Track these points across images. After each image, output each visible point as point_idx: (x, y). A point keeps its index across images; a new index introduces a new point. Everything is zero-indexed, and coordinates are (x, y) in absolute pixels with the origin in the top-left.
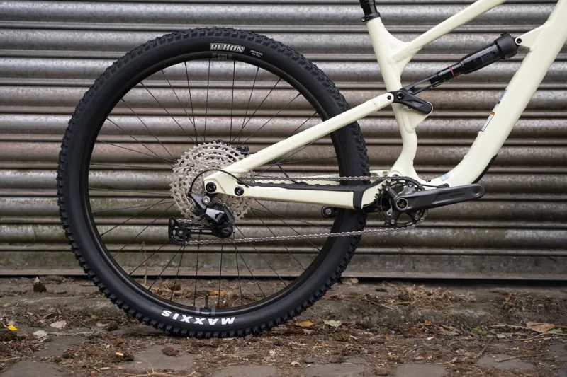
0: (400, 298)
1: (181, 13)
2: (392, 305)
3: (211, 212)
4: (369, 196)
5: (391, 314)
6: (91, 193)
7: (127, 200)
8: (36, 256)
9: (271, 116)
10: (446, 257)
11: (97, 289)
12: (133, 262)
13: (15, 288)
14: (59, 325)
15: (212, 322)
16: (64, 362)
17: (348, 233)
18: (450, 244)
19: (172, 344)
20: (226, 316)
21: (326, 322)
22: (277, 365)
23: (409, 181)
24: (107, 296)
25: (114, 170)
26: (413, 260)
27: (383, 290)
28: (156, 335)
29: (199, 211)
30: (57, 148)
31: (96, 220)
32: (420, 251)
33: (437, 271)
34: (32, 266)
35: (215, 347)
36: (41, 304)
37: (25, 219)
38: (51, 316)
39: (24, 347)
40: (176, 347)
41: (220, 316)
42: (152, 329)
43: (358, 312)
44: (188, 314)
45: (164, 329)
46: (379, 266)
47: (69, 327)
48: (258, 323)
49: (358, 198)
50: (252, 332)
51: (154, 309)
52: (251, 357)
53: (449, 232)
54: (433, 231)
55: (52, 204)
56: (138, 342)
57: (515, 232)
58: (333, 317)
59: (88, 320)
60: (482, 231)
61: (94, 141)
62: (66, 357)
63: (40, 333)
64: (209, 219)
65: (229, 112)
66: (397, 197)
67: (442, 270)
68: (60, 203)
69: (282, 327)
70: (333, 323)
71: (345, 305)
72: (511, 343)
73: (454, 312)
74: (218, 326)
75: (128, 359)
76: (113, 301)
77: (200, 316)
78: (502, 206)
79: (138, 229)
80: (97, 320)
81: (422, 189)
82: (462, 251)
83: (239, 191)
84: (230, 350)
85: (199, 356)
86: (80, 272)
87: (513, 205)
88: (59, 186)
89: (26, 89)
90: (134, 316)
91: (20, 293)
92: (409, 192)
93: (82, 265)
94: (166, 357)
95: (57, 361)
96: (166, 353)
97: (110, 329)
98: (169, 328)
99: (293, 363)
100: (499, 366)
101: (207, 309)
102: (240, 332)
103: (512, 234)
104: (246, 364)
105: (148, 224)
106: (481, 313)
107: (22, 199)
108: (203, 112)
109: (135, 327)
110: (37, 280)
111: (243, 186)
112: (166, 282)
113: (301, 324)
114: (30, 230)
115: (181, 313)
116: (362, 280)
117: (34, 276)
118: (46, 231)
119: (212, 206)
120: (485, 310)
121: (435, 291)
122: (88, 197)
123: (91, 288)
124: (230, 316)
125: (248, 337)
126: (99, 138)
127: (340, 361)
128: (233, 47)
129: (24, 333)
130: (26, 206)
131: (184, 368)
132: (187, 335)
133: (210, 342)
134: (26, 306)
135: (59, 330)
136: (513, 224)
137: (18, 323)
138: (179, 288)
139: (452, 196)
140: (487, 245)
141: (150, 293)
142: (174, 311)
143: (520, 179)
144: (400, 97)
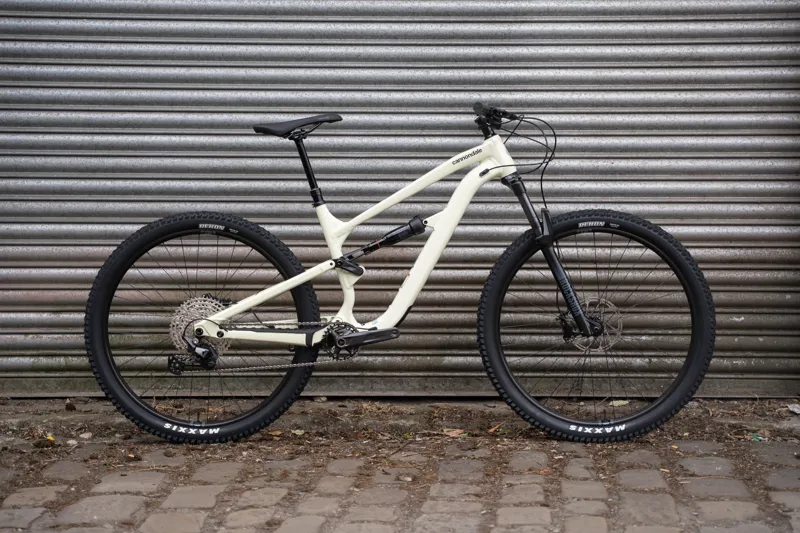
0: (356, 412)
1: (182, 187)
2: (345, 418)
3: (199, 350)
4: (318, 337)
5: (343, 425)
6: (110, 330)
7: (140, 336)
8: (66, 382)
9: (256, 268)
10: (397, 379)
11: (115, 408)
12: (146, 386)
13: (51, 408)
14: (86, 435)
15: (202, 432)
16: (91, 462)
17: (303, 364)
18: (399, 369)
19: (171, 449)
20: (213, 427)
21: (293, 432)
22: (245, 462)
23: (347, 325)
24: (123, 413)
25: (130, 311)
26: (372, 382)
27: (344, 406)
28: (160, 443)
29: (191, 350)
30: (85, 295)
31: (113, 352)
32: (377, 374)
33: (389, 390)
34: (63, 389)
35: (204, 450)
36: (72, 420)
37: (58, 352)
38: (80, 429)
39: (61, 451)
40: (173, 451)
41: (208, 428)
42: (156, 438)
43: (319, 423)
44: (184, 426)
45: (166, 437)
46: (344, 387)
47: (94, 437)
48: (237, 432)
49: (309, 338)
50: (232, 439)
51: (158, 422)
52: (228, 457)
53: (399, 359)
54: (386, 358)
55: (80, 339)
56: (146, 447)
57: (450, 358)
58: (299, 428)
59: (108, 431)
60: (424, 359)
61: (115, 289)
62: (92, 458)
63: (72, 442)
64: (198, 356)
65: (214, 265)
66: (338, 337)
67: (394, 389)
68: (86, 337)
69: (258, 436)
70: (299, 432)
71: (309, 418)
72: (423, 444)
73: (391, 422)
74: (207, 434)
75: (138, 459)
76: (127, 417)
77: (193, 427)
78: (439, 338)
79: (149, 359)
80: (115, 432)
81: (357, 332)
82: (409, 374)
83: (220, 334)
84: (214, 453)
85: (191, 457)
86: (102, 394)
87: (448, 337)
88: (85, 325)
89: (59, 248)
90: (143, 428)
91: (55, 411)
92: (347, 334)
93: (103, 390)
94: (166, 458)
95: (86, 461)
96: (166, 455)
97: (125, 438)
98: (169, 437)
99: (257, 460)
100: (403, 459)
101: (199, 422)
102: (224, 440)
103: (448, 360)
104: (224, 461)
105: (157, 355)
106: (412, 422)
107: (56, 336)
108: (195, 264)
109: (144, 437)
110: (68, 401)
111: (223, 331)
112: (172, 401)
113: (273, 434)
114: (62, 361)
115: (179, 425)
116: (330, 399)
117: (66, 398)
118: (75, 361)
119: (200, 346)
120: (415, 420)
121: (385, 406)
122: (108, 333)
123: (109, 407)
124: (216, 427)
125: (229, 443)
126: (120, 286)
127: (292, 458)
128: (217, 227)
129: (59, 442)
130: (59, 341)
131: (178, 464)
132: (184, 442)
133: (200, 447)
134: (61, 422)
135: (86, 440)
136: (449, 352)
137: (55, 435)
138: (181, 406)
139: (377, 337)
140: (429, 369)
141: (156, 411)
142: (173, 424)
143: (453, 317)
144: (340, 264)
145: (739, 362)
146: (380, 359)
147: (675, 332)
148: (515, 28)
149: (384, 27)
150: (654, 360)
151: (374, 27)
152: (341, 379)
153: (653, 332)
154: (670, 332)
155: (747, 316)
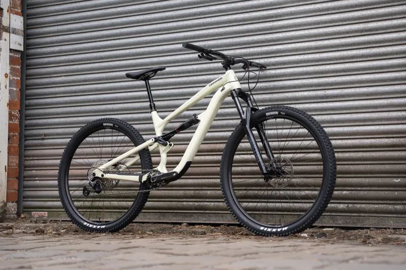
4: (145, 177)
6: (69, 178)
10: (221, 215)
14: (63, 231)
15: (98, 227)
20: (103, 225)
26: (209, 216)
44: (92, 224)
46: (197, 219)
48: (112, 227)
49: (141, 178)
61: (72, 158)
66: (152, 177)
67: (220, 220)
68: (58, 182)
74: (100, 228)
83: (103, 175)
88: (58, 176)
115: (90, 223)
116: (189, 224)
122: (68, 180)
126: (74, 157)
128: (110, 124)
139: (167, 176)
144: (156, 140)
145: (398, 207)
146: (213, 204)
147: (362, 189)
148: (275, 24)
149: (216, 31)
150: (350, 205)
151: (211, 31)
152: (195, 215)
153: (349, 188)
154: (359, 189)
155: (402, 179)
